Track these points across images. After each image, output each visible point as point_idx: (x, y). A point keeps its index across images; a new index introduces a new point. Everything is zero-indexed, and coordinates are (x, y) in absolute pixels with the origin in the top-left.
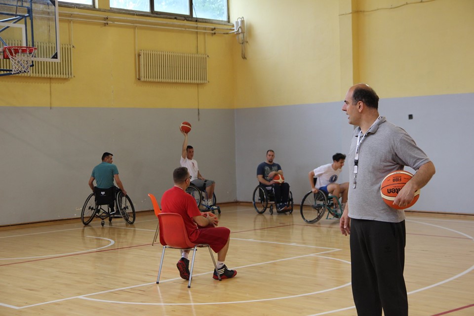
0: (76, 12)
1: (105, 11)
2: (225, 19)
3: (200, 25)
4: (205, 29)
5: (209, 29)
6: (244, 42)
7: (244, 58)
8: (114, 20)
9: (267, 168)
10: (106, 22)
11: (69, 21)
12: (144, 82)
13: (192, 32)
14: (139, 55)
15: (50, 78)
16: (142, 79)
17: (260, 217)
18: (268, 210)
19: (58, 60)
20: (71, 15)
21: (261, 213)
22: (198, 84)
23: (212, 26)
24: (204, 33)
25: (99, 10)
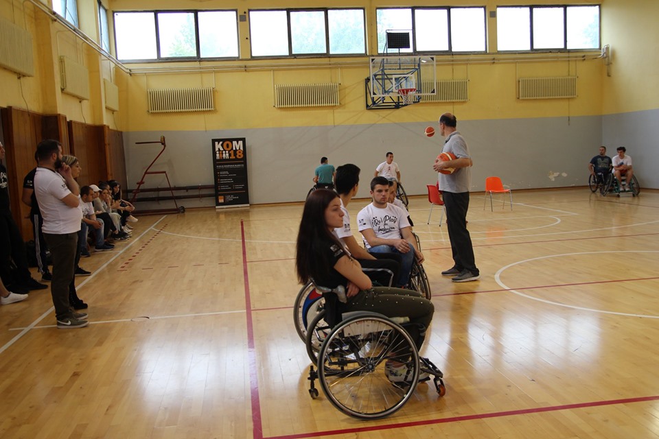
0: (472, 57)
1: (493, 54)
2: (598, 47)
3: (571, 54)
4: (576, 57)
5: (580, 57)
6: (609, 64)
7: (609, 75)
8: (499, 60)
9: (599, 159)
10: (494, 61)
11: (467, 64)
12: (522, 100)
13: (565, 61)
14: (519, 82)
15: (453, 102)
16: (521, 98)
17: (593, 195)
18: (598, 190)
19: (435, 94)
20: (468, 60)
21: (594, 192)
22: (569, 98)
23: (582, 54)
24: (576, 60)
25: (489, 54)
